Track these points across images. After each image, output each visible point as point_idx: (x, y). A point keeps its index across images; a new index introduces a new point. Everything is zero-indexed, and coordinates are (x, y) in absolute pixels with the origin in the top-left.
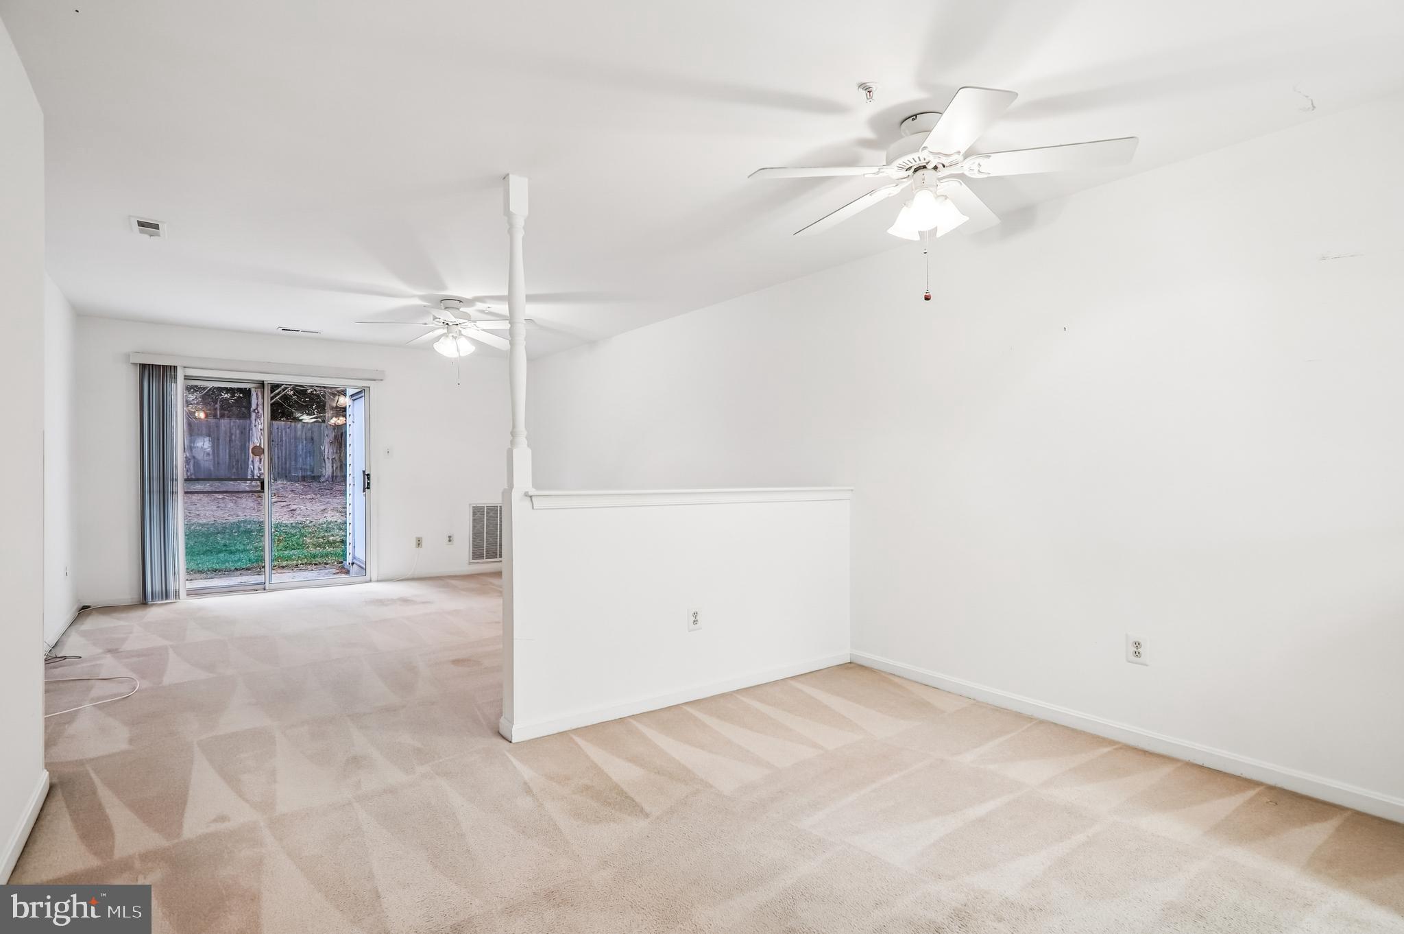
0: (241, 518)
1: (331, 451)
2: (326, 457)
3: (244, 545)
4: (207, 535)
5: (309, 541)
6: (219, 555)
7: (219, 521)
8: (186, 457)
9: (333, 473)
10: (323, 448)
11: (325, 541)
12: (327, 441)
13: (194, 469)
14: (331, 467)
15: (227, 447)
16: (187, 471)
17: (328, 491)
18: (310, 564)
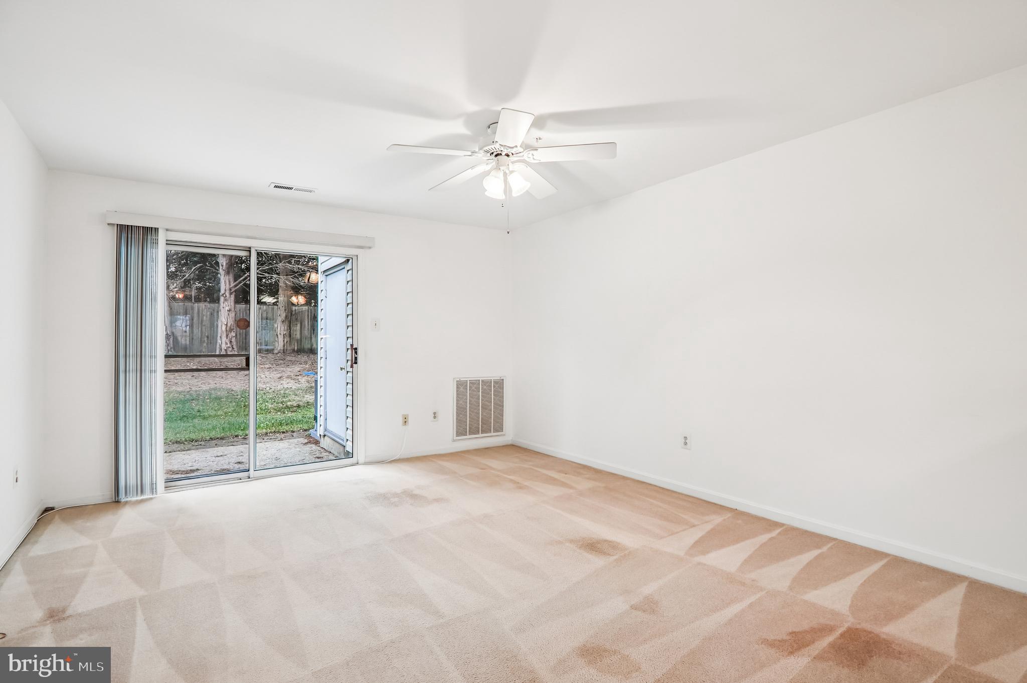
0: (212, 386)
1: (283, 328)
2: (278, 333)
3: (215, 410)
4: (184, 402)
5: (270, 406)
6: (194, 420)
7: (194, 389)
8: (167, 334)
9: (284, 346)
10: (276, 326)
11: (284, 406)
12: (279, 319)
13: (173, 344)
14: (282, 341)
15: (200, 326)
16: (168, 345)
17: (281, 361)
18: (279, 432)
